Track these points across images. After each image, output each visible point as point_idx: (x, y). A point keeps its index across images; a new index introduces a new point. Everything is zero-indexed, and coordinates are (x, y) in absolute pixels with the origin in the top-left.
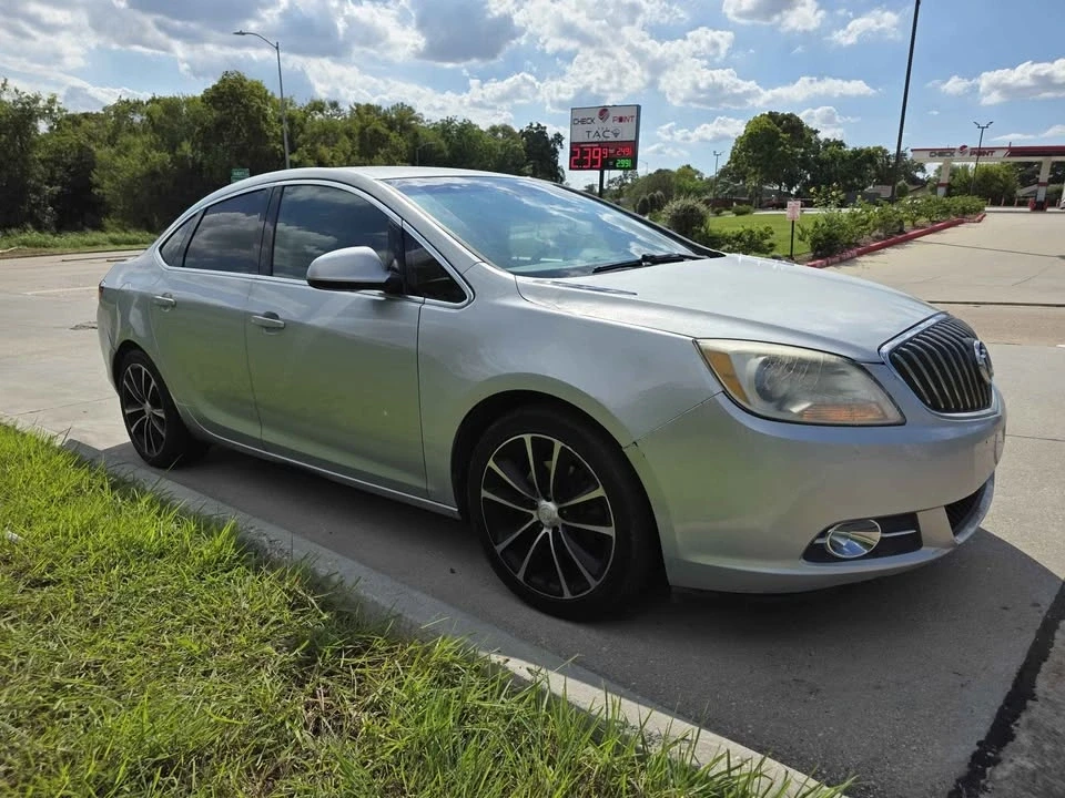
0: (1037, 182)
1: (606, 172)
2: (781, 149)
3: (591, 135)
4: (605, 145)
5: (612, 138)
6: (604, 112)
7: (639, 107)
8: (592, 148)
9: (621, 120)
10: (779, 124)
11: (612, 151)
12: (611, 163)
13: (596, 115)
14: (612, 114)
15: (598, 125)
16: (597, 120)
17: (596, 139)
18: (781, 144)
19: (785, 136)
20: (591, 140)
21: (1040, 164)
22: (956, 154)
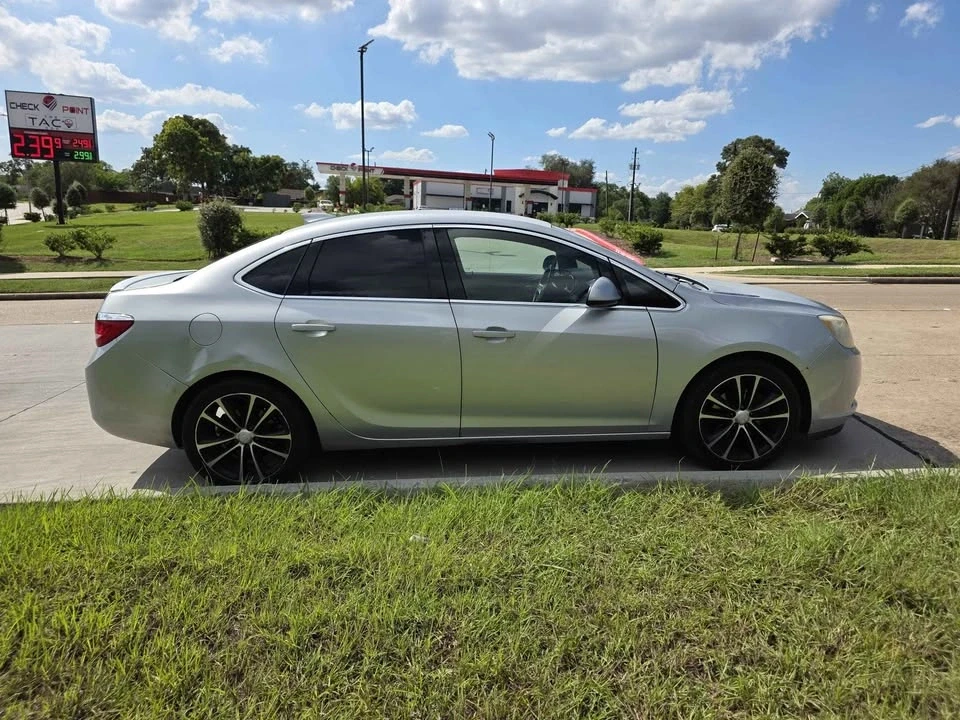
0: (402, 193)
1: (62, 164)
2: (202, 150)
3: (37, 122)
4: (59, 135)
5: (64, 128)
6: (49, 99)
7: (92, 100)
8: (40, 136)
9: (72, 110)
10: (196, 128)
11: (67, 142)
12: (67, 154)
13: (39, 101)
14: (60, 103)
15: (43, 112)
16: (42, 107)
17: (43, 127)
18: (201, 147)
19: (204, 139)
20: (37, 127)
21: (403, 181)
22: (349, 169)
